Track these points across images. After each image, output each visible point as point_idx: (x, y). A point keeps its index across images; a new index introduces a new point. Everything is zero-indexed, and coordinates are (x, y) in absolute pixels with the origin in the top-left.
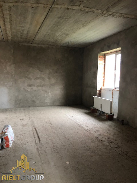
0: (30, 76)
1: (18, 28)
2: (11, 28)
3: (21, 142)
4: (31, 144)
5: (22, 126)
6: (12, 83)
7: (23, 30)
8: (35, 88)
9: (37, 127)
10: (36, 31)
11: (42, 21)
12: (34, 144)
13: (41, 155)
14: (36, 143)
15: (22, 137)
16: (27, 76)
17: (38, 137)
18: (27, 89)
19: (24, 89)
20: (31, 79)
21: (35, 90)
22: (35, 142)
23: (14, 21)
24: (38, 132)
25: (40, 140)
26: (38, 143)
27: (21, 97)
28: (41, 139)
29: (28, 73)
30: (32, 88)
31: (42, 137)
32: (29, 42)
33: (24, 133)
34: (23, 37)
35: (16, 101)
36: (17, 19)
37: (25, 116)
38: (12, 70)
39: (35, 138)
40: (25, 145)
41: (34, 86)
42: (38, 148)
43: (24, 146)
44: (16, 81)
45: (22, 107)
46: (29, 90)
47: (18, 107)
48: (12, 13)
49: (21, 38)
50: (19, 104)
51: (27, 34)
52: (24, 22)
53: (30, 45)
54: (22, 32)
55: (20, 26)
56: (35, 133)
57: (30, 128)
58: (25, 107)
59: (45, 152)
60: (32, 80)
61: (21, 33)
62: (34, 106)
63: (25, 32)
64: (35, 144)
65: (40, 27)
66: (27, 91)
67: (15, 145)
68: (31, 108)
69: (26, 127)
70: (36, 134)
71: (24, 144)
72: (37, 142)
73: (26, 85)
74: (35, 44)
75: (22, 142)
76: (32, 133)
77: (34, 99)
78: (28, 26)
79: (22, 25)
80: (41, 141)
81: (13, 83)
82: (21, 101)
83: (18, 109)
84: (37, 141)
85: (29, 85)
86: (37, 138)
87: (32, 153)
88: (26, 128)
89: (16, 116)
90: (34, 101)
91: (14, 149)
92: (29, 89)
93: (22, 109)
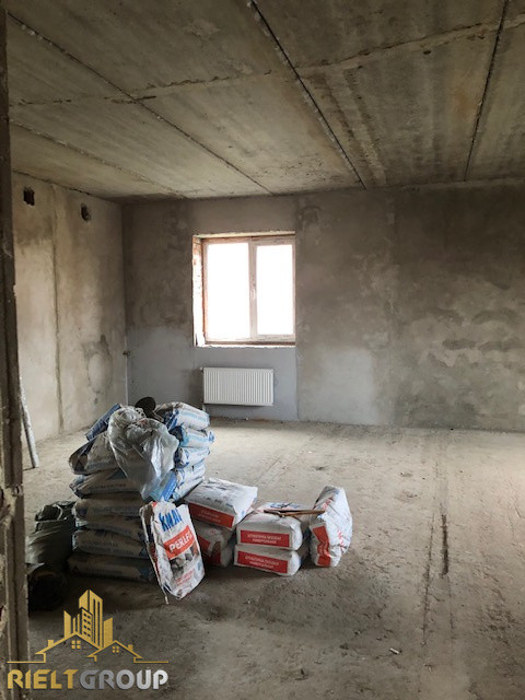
0: (455, 307)
1: (398, 135)
2: (376, 142)
3: (373, 560)
4: (408, 578)
5: (399, 498)
6: (386, 334)
7: (418, 139)
8: (473, 355)
9: (453, 512)
10: (469, 132)
11: (479, 91)
12: (417, 579)
13: (431, 631)
14: (427, 576)
15: (385, 540)
16: (442, 307)
17: (446, 553)
18: (445, 359)
19: (432, 357)
20: (459, 320)
21: (476, 364)
22: (424, 570)
23: (378, 116)
24: (449, 535)
25: (446, 570)
26: (437, 576)
27: (417, 387)
28: (452, 565)
29: (448, 295)
30: (463, 356)
31: (460, 558)
32: (453, 177)
33: (398, 525)
34: (423, 162)
35: (399, 403)
36: (385, 107)
37: (423, 462)
38: (388, 289)
39: (430, 554)
40: (383, 574)
41: (472, 345)
42: (429, 597)
43: (381, 576)
44: (401, 327)
45: (423, 425)
46: (450, 362)
47: (409, 425)
48: (362, 93)
49: (419, 167)
50: (412, 413)
51: (437, 148)
52: (412, 112)
53: (460, 185)
54: (413, 145)
55: (402, 128)
56: (438, 537)
57: (426, 512)
58: (433, 427)
59: (451, 623)
60: (464, 325)
61: (416, 151)
62: (468, 428)
63: (428, 144)
64: (421, 578)
65: (479, 114)
66: (444, 365)
67: (350, 562)
68: (455, 434)
69: (412, 506)
70: (441, 540)
71: (382, 568)
72: (432, 571)
73: (438, 341)
74: (480, 179)
75: (377, 560)
76: (427, 533)
77: (472, 399)
78: (429, 120)
79: (408, 123)
80: (448, 574)
81: (389, 336)
82: (421, 402)
83: (409, 431)
84: (435, 572)
85: (453, 344)
86: (439, 557)
87: (399, 614)
88: (410, 510)
89: (390, 459)
90: (469, 408)
91: (342, 577)
92: (450, 358)
93: (422, 432)
